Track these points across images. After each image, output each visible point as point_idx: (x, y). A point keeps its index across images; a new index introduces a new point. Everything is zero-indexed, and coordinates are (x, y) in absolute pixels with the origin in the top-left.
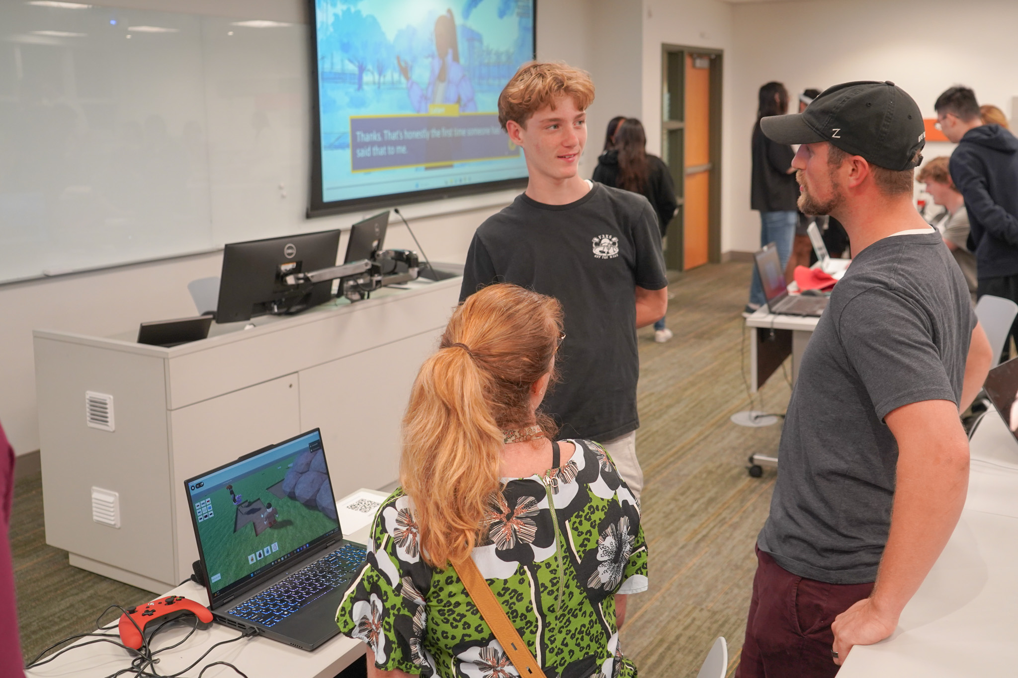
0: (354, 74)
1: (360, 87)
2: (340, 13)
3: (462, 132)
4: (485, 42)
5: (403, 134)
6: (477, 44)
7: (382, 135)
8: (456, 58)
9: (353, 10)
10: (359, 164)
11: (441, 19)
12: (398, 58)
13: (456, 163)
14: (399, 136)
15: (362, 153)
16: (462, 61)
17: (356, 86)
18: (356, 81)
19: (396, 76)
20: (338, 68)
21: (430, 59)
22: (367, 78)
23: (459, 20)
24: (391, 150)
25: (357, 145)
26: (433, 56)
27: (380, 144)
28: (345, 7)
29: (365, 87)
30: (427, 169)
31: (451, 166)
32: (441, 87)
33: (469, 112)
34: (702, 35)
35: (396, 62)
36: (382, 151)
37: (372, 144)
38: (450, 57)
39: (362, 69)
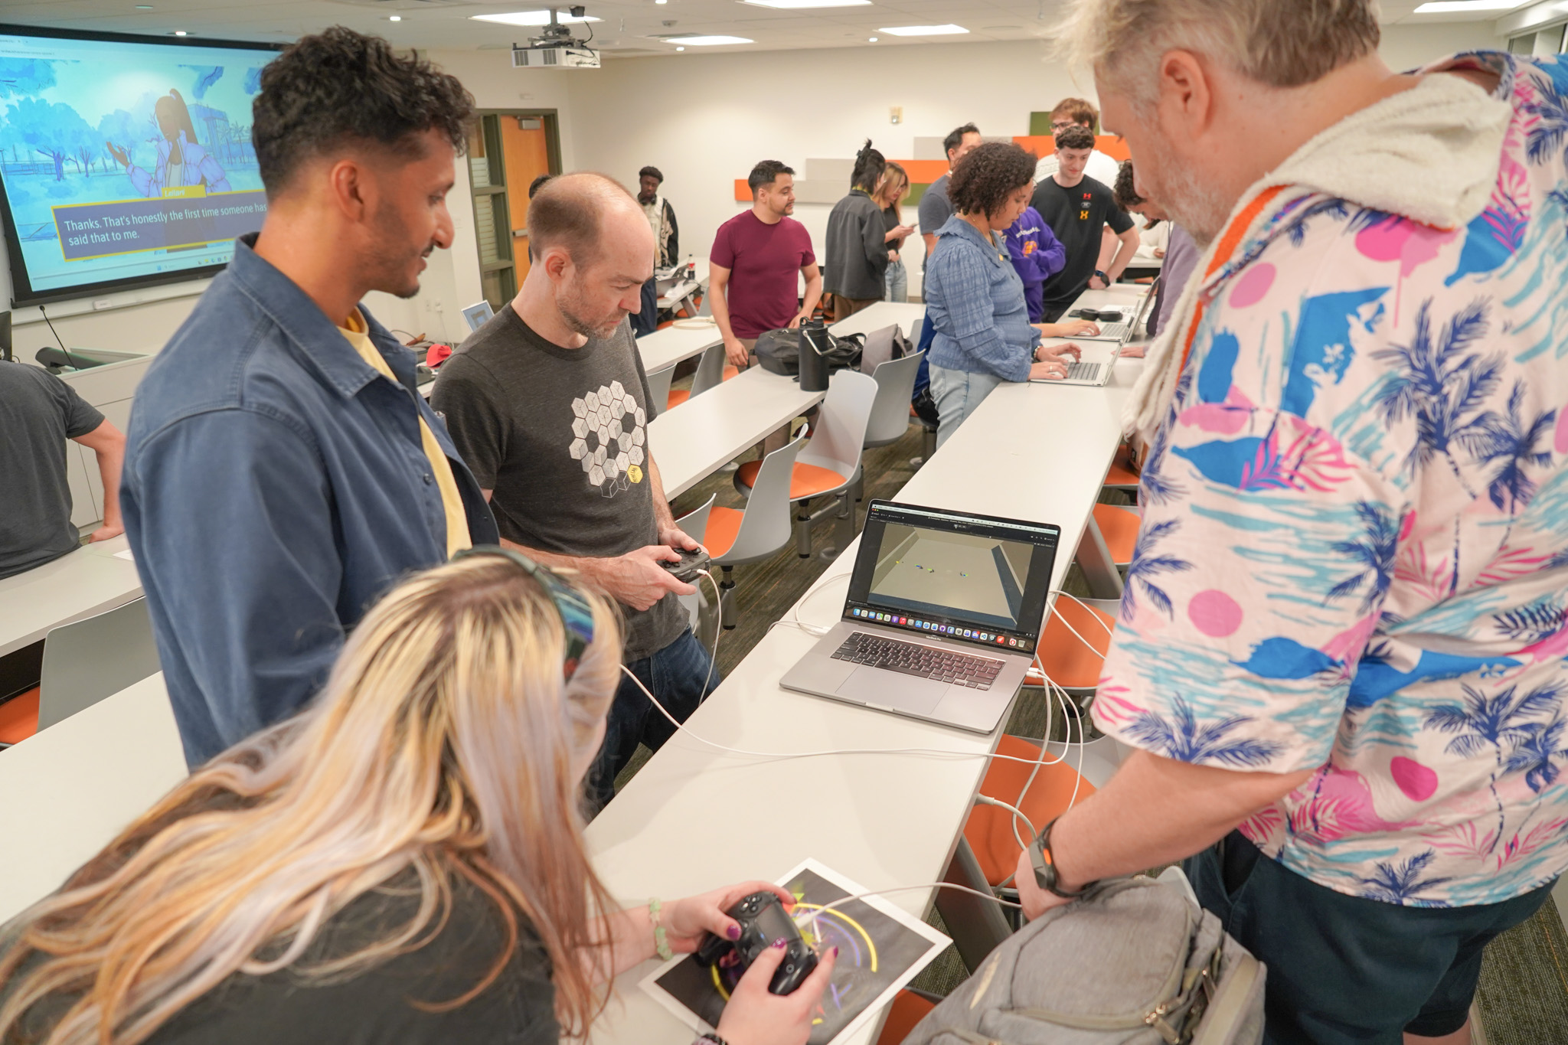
0: (50, 165)
1: (60, 176)
2: (17, 105)
3: (208, 213)
4: (231, 121)
5: (131, 220)
6: (219, 122)
7: (101, 222)
8: (192, 138)
9: (34, 99)
10: (71, 253)
11: (162, 103)
12: (109, 145)
13: (208, 243)
14: (124, 221)
15: (75, 242)
16: (201, 141)
17: (55, 177)
18: (54, 171)
19: (110, 163)
20: (24, 159)
21: (155, 143)
22: (67, 167)
23: (189, 100)
24: (116, 237)
25: (65, 235)
26: (158, 140)
27: (99, 232)
28: (22, 98)
29: (67, 176)
30: (169, 251)
31: (205, 246)
32: (176, 171)
33: (220, 191)
34: (522, 96)
35: (106, 148)
36: (104, 238)
37: (89, 232)
38: (183, 138)
39: (59, 159)
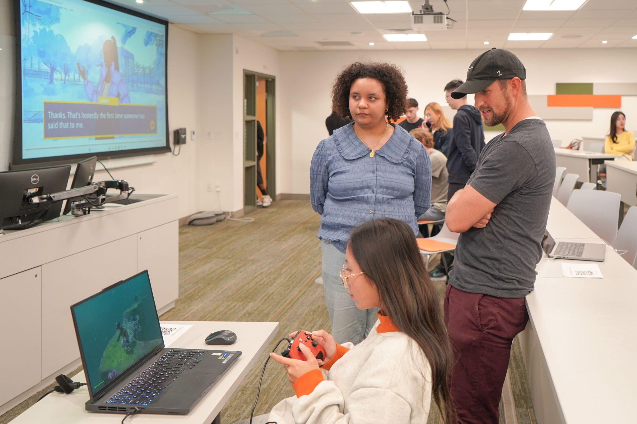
0: (47, 73)
1: (51, 81)
2: (38, 31)
3: (120, 116)
4: (136, 60)
5: (81, 115)
6: (130, 60)
7: (66, 115)
8: (117, 68)
9: (47, 30)
10: (49, 134)
11: (107, 43)
12: (78, 65)
13: (115, 136)
14: (78, 116)
15: (52, 126)
16: (121, 70)
17: (49, 81)
18: (49, 77)
19: (77, 76)
20: (36, 67)
21: (100, 67)
22: (56, 76)
23: (119, 44)
24: (72, 125)
25: (48, 121)
26: (102, 66)
27: (65, 121)
28: (42, 27)
29: (55, 82)
30: (96, 139)
31: (113, 138)
32: (107, 86)
33: (125, 103)
35: (77, 67)
36: (66, 126)
37: (59, 120)
38: (113, 67)
39: (53, 69)
